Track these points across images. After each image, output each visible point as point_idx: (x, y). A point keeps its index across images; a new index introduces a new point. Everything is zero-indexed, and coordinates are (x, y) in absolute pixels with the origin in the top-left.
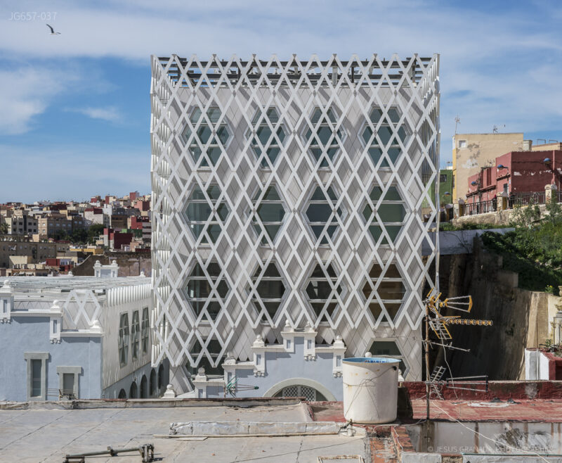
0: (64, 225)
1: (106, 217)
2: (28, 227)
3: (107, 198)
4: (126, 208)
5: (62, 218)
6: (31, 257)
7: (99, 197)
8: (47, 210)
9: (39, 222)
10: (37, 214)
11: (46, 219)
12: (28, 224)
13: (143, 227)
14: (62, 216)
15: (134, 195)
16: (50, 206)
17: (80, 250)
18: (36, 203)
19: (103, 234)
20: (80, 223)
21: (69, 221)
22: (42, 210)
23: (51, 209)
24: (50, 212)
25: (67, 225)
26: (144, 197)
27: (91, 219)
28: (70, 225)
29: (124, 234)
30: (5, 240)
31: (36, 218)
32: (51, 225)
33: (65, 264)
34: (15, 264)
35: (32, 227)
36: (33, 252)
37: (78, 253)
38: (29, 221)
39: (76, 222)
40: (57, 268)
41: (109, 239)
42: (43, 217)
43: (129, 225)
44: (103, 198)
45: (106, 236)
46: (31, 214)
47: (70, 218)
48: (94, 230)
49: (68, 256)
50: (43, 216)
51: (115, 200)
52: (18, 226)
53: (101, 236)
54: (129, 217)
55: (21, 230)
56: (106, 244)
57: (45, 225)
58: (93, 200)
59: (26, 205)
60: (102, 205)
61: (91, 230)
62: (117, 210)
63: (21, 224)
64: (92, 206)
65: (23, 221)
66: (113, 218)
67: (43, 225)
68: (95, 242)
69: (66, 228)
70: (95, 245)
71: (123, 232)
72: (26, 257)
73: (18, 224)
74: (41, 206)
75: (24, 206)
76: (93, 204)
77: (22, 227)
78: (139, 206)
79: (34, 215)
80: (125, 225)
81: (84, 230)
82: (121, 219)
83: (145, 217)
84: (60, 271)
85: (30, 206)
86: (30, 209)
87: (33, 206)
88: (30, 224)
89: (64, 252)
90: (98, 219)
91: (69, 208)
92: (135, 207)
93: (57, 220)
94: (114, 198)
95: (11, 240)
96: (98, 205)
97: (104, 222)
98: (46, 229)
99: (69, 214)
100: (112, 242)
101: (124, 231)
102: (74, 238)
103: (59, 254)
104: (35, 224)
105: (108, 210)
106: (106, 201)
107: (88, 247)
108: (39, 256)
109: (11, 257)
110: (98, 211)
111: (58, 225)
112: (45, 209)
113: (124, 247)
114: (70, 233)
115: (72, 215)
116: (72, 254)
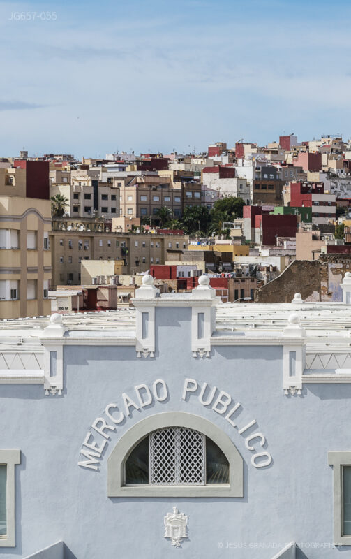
0: (167, 200)
1: (242, 184)
2: (102, 203)
3: (240, 146)
4: (278, 166)
5: (163, 186)
6: (121, 262)
7: (224, 145)
8: (133, 170)
9: (122, 193)
10: (117, 178)
11: (134, 188)
12: (100, 197)
13: (314, 204)
14: (163, 182)
15: (285, 142)
16: (137, 161)
17: (207, 248)
18: (110, 157)
19: (241, 216)
20: (197, 195)
21: (177, 191)
22: (123, 169)
23: (139, 169)
24: (140, 173)
25: (173, 200)
26: (306, 144)
27: (214, 187)
28: (178, 200)
29: (279, 216)
30: (69, 228)
31: (115, 185)
32: (144, 199)
33: (186, 276)
34: (93, 276)
35: (109, 204)
36: (123, 253)
37: (205, 253)
38: (102, 190)
39: (189, 194)
40: (173, 283)
41: (253, 225)
42: (127, 184)
43: (287, 199)
44: (232, 147)
45: (246, 221)
46: (103, 178)
47: (177, 186)
48: (223, 210)
49: (187, 259)
50: (129, 181)
51: (255, 151)
52: (82, 202)
53: (237, 221)
54: (285, 183)
55: (87, 209)
56: (248, 237)
57: (132, 200)
58: (212, 152)
59: (92, 160)
60: (233, 160)
61: (218, 208)
62: (263, 170)
63: (87, 196)
64: (215, 163)
65: (91, 192)
66: (256, 187)
67: (128, 199)
68: (229, 232)
69: (172, 204)
70: (228, 238)
71: (276, 213)
72: (113, 262)
73: (82, 197)
74: (120, 163)
75: (88, 162)
76: (216, 158)
77: (90, 203)
78: (303, 162)
79: (109, 179)
80: (279, 199)
81: (204, 210)
82: (271, 187)
83: (317, 183)
84: (178, 288)
85: (99, 163)
86: (99, 169)
87: (106, 162)
88: (105, 197)
89: (181, 252)
90: (228, 188)
91: (172, 167)
92: (296, 165)
93: (155, 190)
94: (253, 147)
95: (82, 229)
96: (224, 160)
97: (240, 193)
98: (134, 207)
99: (177, 178)
100: (259, 231)
101: (278, 211)
102: (185, 224)
103: (170, 256)
104: (114, 197)
105: (246, 171)
106: (238, 152)
107: (217, 242)
108: (133, 260)
109: (84, 262)
110: (227, 172)
111: (156, 199)
112: (128, 168)
113: (282, 243)
114: (181, 215)
115: (183, 180)
116: (194, 256)
